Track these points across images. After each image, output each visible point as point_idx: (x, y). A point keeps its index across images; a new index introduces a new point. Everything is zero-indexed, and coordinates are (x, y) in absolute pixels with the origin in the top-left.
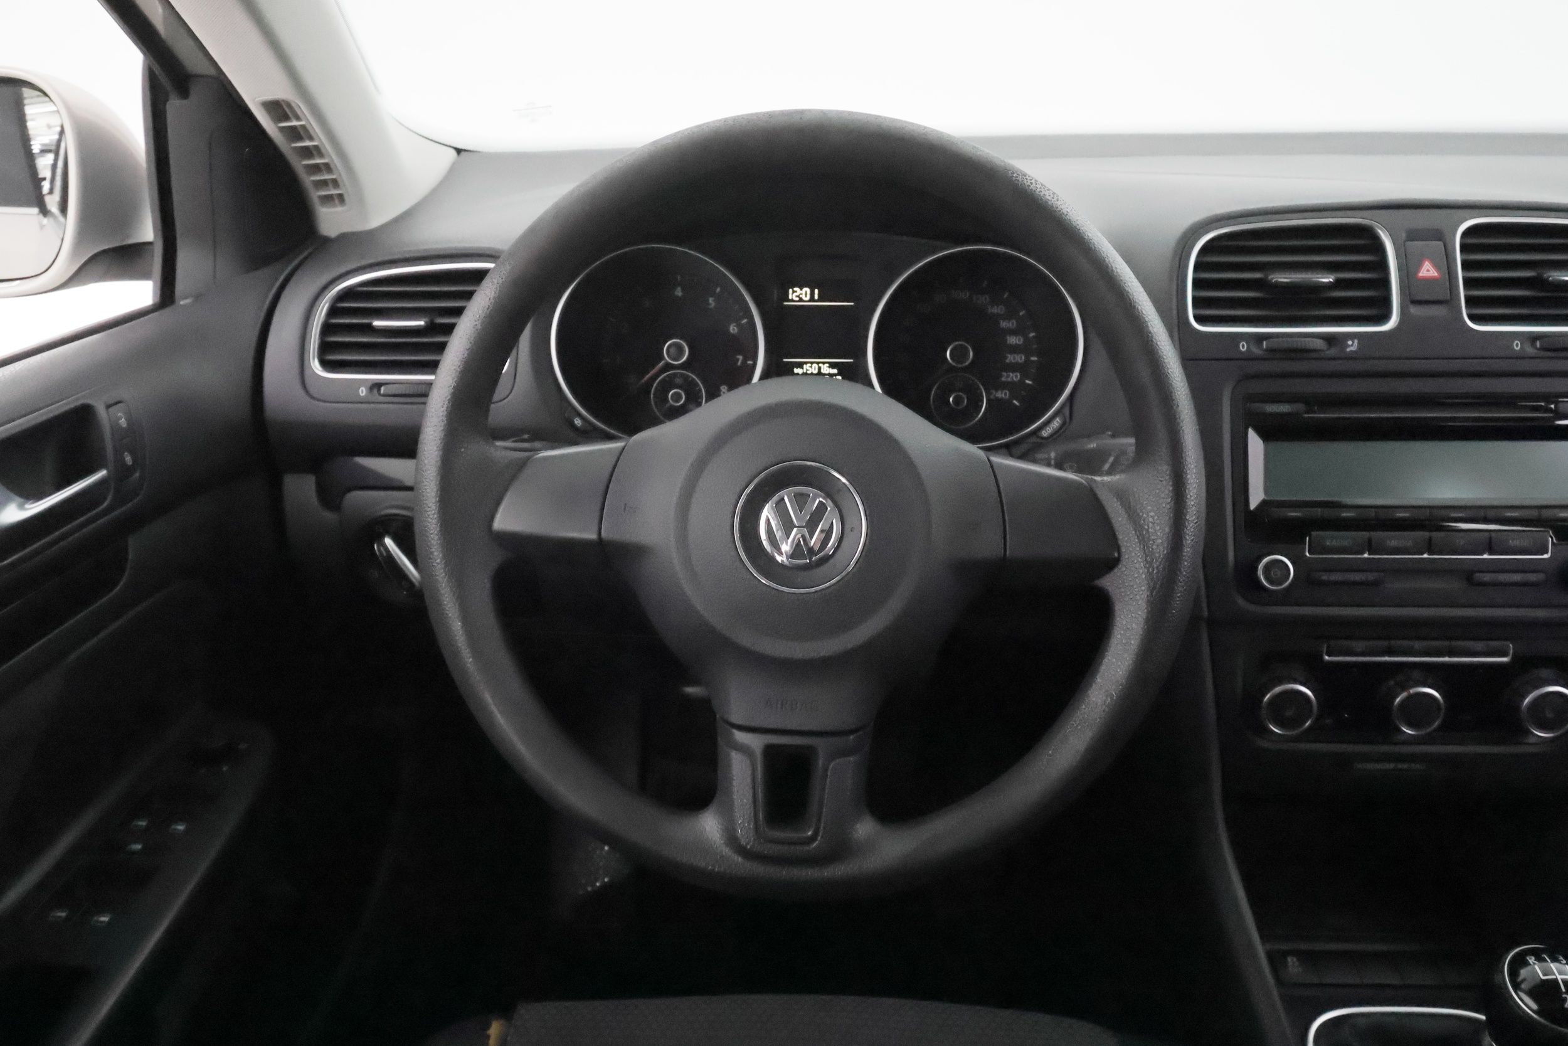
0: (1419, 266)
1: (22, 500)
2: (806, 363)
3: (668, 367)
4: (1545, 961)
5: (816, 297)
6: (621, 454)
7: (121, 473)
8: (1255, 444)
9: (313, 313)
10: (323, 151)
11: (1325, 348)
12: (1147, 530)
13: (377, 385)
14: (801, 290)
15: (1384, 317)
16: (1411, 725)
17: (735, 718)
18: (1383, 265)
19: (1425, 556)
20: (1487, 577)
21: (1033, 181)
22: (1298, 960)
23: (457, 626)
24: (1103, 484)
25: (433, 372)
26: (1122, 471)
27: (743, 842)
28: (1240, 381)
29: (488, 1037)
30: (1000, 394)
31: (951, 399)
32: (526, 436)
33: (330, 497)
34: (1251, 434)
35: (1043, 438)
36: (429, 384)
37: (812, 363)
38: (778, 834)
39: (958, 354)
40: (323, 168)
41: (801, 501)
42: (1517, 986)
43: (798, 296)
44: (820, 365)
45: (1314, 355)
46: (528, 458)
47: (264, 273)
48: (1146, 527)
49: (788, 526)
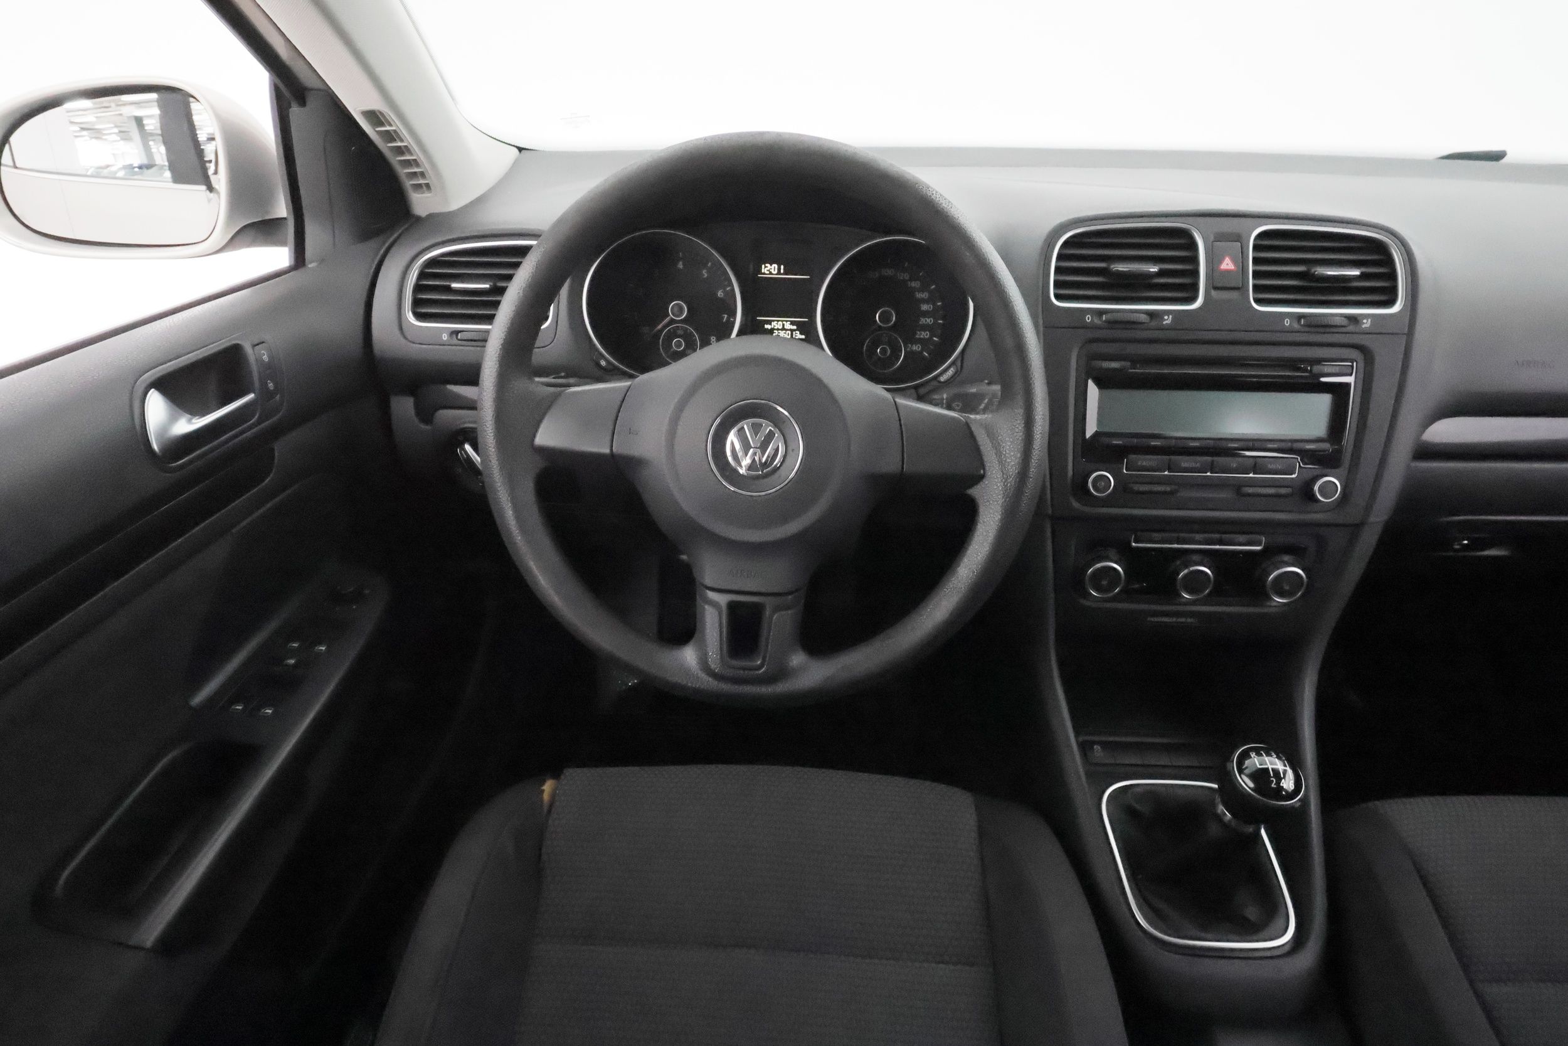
0: (1221, 262)
1: (190, 416)
2: (774, 321)
3: (672, 321)
4: (1261, 755)
5: (782, 271)
6: (628, 391)
7: (265, 395)
8: (1093, 390)
9: (407, 278)
10: (412, 149)
11: (1148, 321)
12: (1005, 455)
13: (456, 333)
14: (771, 265)
15: (1192, 299)
16: (1189, 593)
17: (708, 581)
18: (1194, 260)
19: (1209, 474)
20: (1250, 490)
21: (934, 192)
22: (1101, 747)
23: (509, 513)
24: (975, 420)
25: (491, 324)
26: (992, 412)
27: (713, 666)
28: (1086, 343)
29: (543, 791)
30: (916, 348)
31: (878, 350)
32: (563, 374)
33: (425, 414)
34: (1090, 383)
35: (940, 382)
36: (487, 332)
37: (778, 321)
38: (735, 663)
39: (885, 318)
40: (412, 163)
41: (756, 429)
42: (1241, 771)
43: (769, 270)
44: (784, 322)
45: (1139, 326)
46: (563, 391)
47: (372, 244)
48: (1004, 453)
49: (746, 447)
